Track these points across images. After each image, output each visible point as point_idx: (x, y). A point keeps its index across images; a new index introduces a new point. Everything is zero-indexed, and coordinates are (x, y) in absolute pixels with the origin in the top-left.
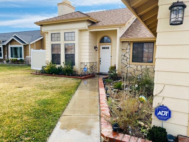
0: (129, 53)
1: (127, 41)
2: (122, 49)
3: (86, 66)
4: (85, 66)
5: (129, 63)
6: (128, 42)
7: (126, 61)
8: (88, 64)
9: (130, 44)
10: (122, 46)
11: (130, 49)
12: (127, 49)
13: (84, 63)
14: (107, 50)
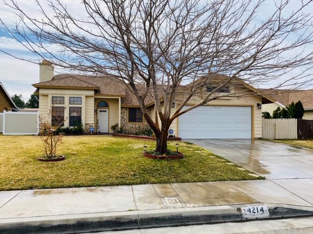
0: (126, 115)
2: (121, 113)
4: (91, 126)
5: (126, 123)
7: (124, 121)
8: (94, 125)
9: (126, 109)
11: (127, 112)
12: (124, 113)
13: (89, 124)
14: (105, 113)
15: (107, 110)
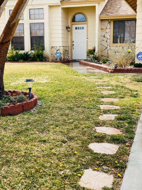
0: (109, 33)
1: (106, 20)
2: (101, 29)
3: (59, 50)
4: (57, 50)
5: (109, 45)
6: (108, 20)
7: (106, 42)
8: (62, 48)
9: (110, 22)
10: (101, 24)
11: (110, 28)
12: (107, 28)
13: (55, 47)
14: (82, 30)
15: (85, 26)
